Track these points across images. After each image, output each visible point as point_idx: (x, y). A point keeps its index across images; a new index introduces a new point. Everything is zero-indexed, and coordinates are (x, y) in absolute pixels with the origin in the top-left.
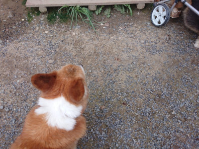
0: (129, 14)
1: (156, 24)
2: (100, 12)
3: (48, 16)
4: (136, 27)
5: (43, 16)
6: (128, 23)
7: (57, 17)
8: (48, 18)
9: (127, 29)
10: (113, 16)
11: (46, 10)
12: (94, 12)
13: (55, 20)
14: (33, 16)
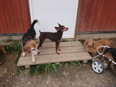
0: (79, 66)
1: (98, 72)
2: (62, 65)
3: (30, 70)
4: (86, 75)
5: (27, 70)
6: (80, 72)
7: (36, 70)
8: (30, 72)
9: (81, 76)
10: (70, 67)
11: (29, 67)
12: (58, 65)
13: (35, 73)
14: (21, 71)
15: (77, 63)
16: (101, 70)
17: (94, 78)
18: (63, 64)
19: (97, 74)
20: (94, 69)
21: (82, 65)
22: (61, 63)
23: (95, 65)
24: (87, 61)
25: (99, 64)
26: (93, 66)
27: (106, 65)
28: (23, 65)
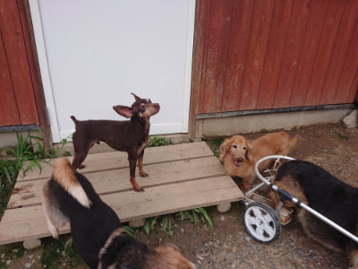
2: (153, 227)
3: (44, 254)
4: (229, 251)
5: (31, 257)
6: (211, 243)
7: (64, 253)
8: (43, 261)
9: (213, 258)
10: (178, 230)
11: (40, 243)
12: (141, 229)
13: (60, 263)
14: (8, 262)
15: (200, 215)
16: (272, 232)
17: (251, 261)
18: (154, 222)
19: (260, 246)
20: (251, 229)
21: (216, 219)
22: (148, 219)
23: (253, 218)
24: (230, 205)
25: (264, 213)
26: (248, 219)
27: (284, 214)
28: (17, 241)
